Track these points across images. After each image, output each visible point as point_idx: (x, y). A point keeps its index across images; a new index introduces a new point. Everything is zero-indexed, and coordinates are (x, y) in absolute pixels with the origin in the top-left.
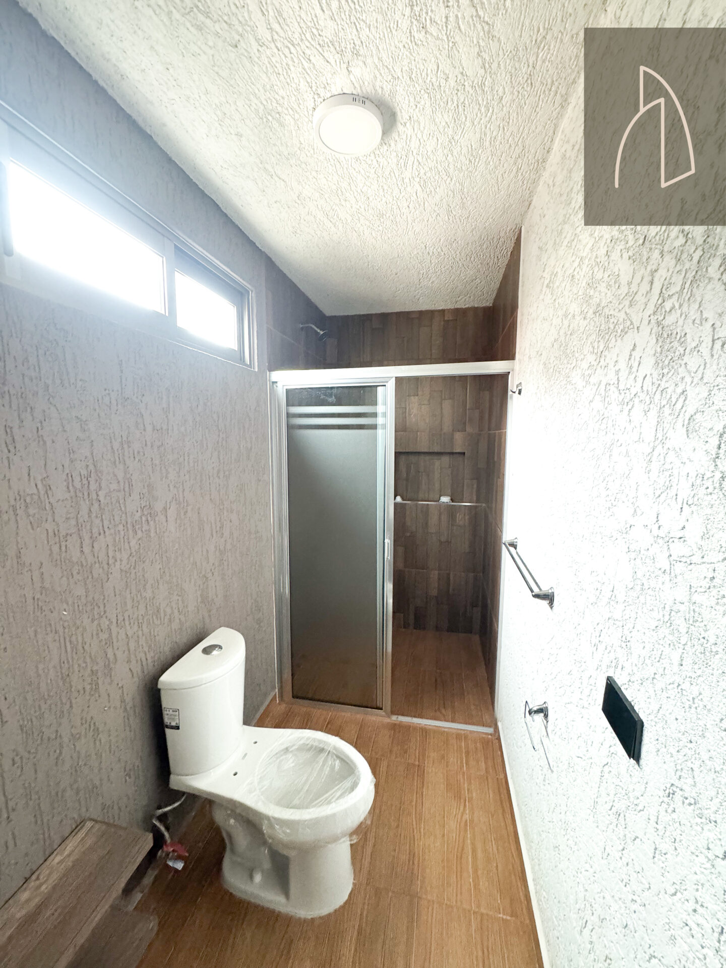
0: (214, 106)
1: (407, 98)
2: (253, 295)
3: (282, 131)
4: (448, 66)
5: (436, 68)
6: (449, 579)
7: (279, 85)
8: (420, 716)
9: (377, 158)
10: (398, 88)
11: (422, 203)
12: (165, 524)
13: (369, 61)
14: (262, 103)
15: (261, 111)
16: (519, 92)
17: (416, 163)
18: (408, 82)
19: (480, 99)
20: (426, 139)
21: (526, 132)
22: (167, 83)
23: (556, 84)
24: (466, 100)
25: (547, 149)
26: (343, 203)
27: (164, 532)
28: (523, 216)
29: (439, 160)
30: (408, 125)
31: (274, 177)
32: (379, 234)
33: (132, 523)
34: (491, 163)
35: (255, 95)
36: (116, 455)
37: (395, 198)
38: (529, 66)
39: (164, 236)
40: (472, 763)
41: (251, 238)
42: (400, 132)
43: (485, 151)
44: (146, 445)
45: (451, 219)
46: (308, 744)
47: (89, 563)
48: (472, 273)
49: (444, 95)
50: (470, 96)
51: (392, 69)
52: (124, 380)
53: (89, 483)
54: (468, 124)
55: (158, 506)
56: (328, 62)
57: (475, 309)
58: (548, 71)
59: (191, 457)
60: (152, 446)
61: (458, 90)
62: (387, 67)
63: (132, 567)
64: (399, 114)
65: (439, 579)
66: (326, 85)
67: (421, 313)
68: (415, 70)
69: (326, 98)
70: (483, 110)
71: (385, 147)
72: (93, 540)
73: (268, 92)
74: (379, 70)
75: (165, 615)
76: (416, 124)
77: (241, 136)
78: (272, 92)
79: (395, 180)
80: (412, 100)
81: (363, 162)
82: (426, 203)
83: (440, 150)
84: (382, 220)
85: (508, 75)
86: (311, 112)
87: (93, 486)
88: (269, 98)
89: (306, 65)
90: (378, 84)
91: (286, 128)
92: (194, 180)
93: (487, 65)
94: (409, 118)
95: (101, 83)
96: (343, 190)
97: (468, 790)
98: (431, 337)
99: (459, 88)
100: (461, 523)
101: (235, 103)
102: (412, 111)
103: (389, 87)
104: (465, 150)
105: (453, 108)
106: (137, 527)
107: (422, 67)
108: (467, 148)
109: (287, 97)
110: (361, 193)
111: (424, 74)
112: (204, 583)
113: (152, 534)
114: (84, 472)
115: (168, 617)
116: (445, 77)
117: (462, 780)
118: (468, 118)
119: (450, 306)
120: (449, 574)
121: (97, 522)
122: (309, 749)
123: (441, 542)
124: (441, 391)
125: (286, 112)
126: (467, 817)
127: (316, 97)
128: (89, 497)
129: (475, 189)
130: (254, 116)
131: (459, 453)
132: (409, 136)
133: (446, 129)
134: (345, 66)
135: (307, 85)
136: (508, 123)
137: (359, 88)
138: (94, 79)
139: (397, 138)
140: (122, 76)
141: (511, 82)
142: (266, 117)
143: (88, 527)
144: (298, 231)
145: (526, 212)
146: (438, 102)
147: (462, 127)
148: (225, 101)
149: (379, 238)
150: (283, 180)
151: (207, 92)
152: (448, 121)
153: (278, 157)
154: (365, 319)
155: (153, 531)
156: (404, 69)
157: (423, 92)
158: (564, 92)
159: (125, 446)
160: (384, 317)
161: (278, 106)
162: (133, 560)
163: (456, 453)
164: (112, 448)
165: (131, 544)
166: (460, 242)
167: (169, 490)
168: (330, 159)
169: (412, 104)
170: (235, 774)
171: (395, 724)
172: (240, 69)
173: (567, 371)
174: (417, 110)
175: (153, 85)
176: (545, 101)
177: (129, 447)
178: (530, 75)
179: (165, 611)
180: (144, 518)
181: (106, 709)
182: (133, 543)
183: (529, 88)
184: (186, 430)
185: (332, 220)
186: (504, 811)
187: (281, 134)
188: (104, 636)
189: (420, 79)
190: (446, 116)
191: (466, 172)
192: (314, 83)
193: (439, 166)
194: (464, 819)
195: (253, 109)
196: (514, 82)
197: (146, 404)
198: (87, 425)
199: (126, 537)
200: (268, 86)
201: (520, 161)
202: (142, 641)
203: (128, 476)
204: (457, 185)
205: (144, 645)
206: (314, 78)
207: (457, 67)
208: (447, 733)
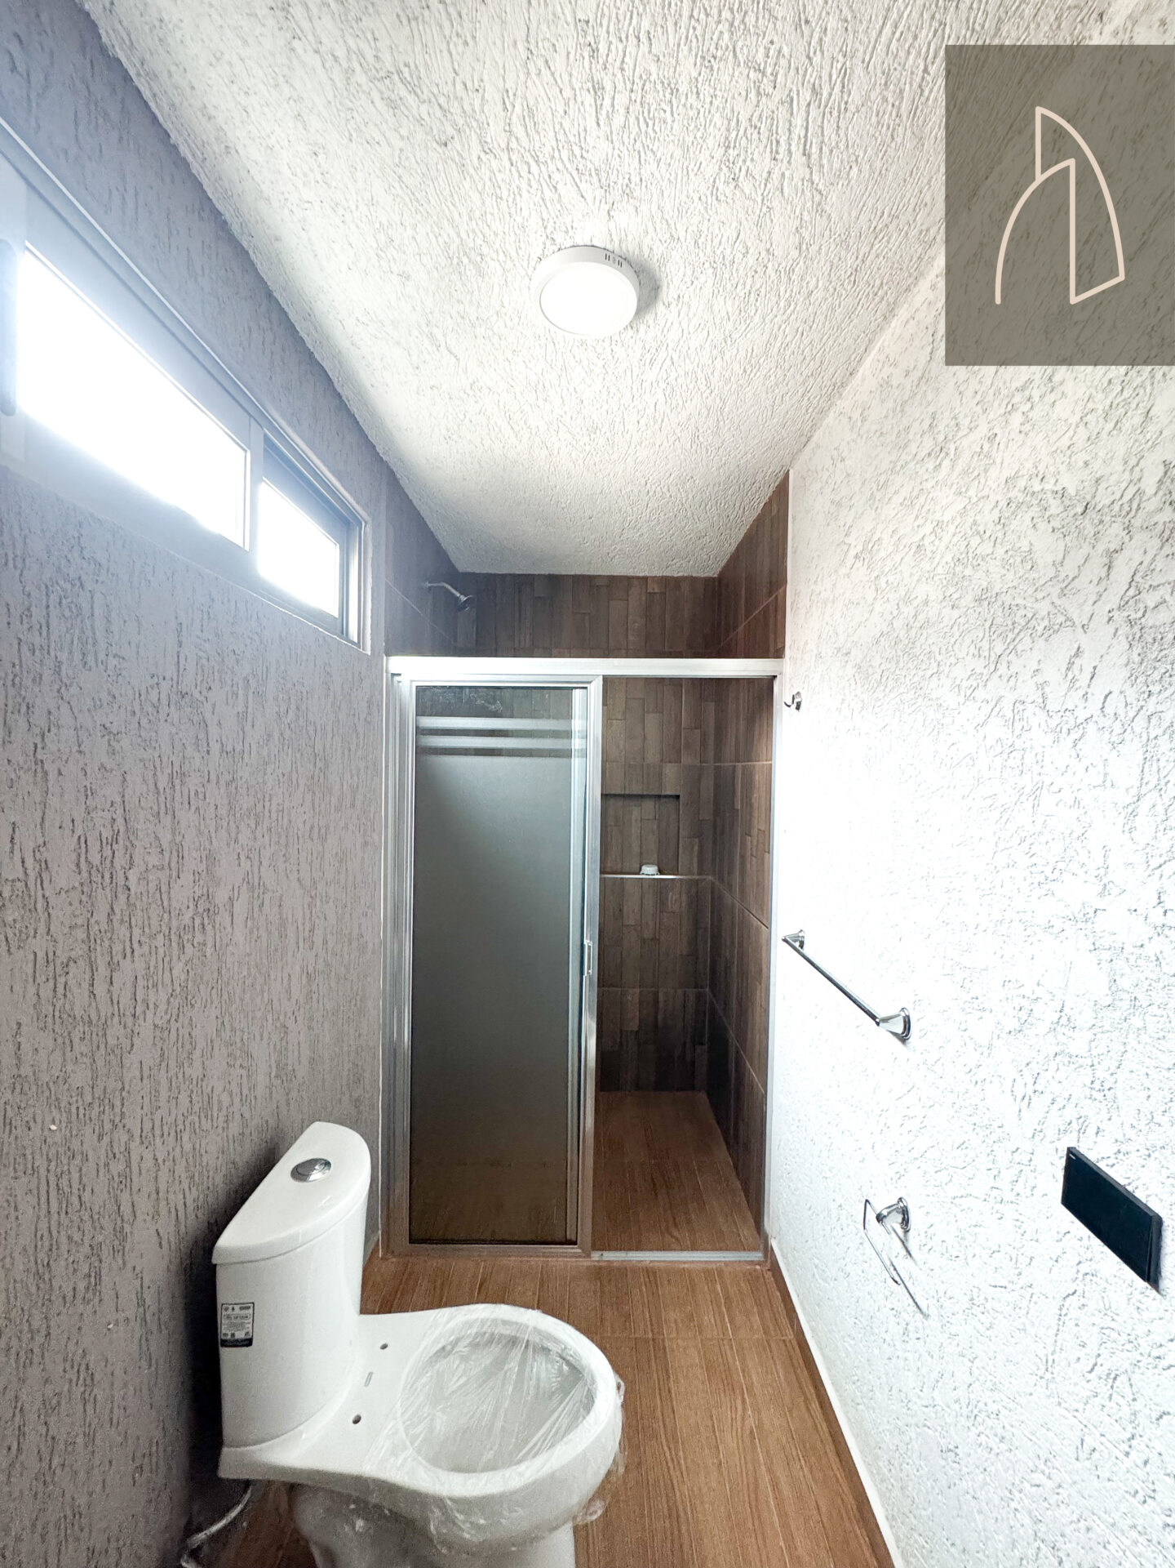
0: (377, 225)
1: (682, 269)
2: (368, 529)
3: (477, 283)
4: (752, 236)
5: (735, 236)
6: (656, 1001)
7: (496, 214)
8: (639, 1248)
9: (613, 346)
10: (673, 253)
11: (660, 420)
12: (230, 930)
13: (644, 208)
14: (458, 235)
15: (454, 247)
16: (835, 289)
17: (668, 362)
18: (691, 248)
19: (782, 289)
20: (692, 331)
21: (830, 343)
22: (305, 175)
23: (885, 288)
24: (764, 286)
25: (850, 370)
26: (541, 403)
27: (227, 945)
28: (794, 457)
29: (702, 361)
30: (673, 306)
31: (443, 349)
32: (581, 456)
33: (178, 929)
34: (773, 377)
35: (451, 221)
36: (162, 799)
37: (622, 408)
38: (857, 258)
39: (251, 416)
40: (740, 1319)
41: (370, 438)
42: (659, 315)
43: (769, 360)
44: (208, 781)
45: (694, 448)
46: (485, 1333)
47: (103, 1014)
48: (701, 527)
49: (735, 275)
50: (769, 283)
51: (673, 226)
52: (182, 662)
53: (114, 853)
54: (756, 319)
55: (221, 896)
56: (582, 197)
57: (692, 580)
58: (879, 269)
59: (274, 802)
60: (218, 782)
61: (756, 272)
62: (667, 221)
63: (173, 1019)
64: (665, 288)
65: (640, 1003)
66: (570, 229)
67: (612, 579)
68: (706, 232)
69: (563, 247)
70: (782, 305)
71: (630, 332)
72: (113, 966)
73: (474, 223)
74: (654, 223)
75: (220, 1110)
76: (685, 308)
77: (408, 278)
78: (480, 223)
79: (630, 382)
80: (689, 272)
81: (591, 348)
82: (666, 419)
83: (708, 349)
84: (593, 436)
85: (828, 264)
86: (532, 263)
87: (121, 861)
88: (473, 231)
89: (548, 194)
90: (647, 241)
91: (487, 278)
92: (302, 334)
93: (804, 247)
94: (676, 297)
95: (184, 151)
96: (547, 384)
97: (743, 1371)
98: (627, 616)
99: (759, 270)
100: (676, 908)
101: (415, 227)
102: (684, 288)
103: (661, 249)
104: (742, 354)
105: (742, 295)
106: (186, 937)
107: (717, 231)
108: (745, 353)
109: (502, 234)
110: (573, 393)
111: (716, 241)
112: (282, 1039)
113: (209, 951)
114: (107, 834)
115: (224, 1112)
116: (744, 251)
117: (729, 1353)
118: (759, 311)
119: (657, 572)
120: (656, 994)
121: (123, 932)
122: (490, 1342)
123: (643, 941)
124: (643, 699)
125: (495, 256)
126: (751, 1422)
127: (548, 242)
128: (111, 883)
129: (740, 411)
130: (440, 252)
131: (670, 796)
132: (669, 324)
133: (724, 322)
134: (607, 207)
135: (541, 223)
136: (811, 327)
137: (617, 243)
138: (172, 142)
139: (651, 322)
140: (227, 147)
141: (829, 275)
142: (458, 258)
143: (107, 943)
144: (455, 437)
145: (800, 451)
146: (724, 283)
147: (748, 322)
148: (399, 222)
149: (580, 462)
150: (456, 356)
151: (372, 202)
152: (730, 310)
153: (459, 320)
154: (522, 583)
155: (210, 944)
156: (690, 228)
157: (707, 265)
158: (891, 300)
159: (177, 782)
160: (555, 582)
161: (484, 244)
162: (175, 1003)
163: (666, 796)
164: (157, 788)
165: (173, 972)
166: (697, 482)
167: (239, 865)
168: (542, 336)
169: (687, 279)
170: (357, 1421)
171: (600, 1268)
172: (440, 180)
173: (916, 679)
174: (692, 288)
175: (280, 173)
176: (865, 307)
177: (182, 783)
178: (856, 270)
179: (219, 1102)
180: (198, 921)
181: (111, 1326)
182: (178, 968)
183: (849, 287)
184: (269, 755)
185: (515, 426)
186: (806, 1398)
187: (475, 287)
188: (117, 1167)
189: (708, 247)
190: (729, 302)
191: (734, 386)
192: (551, 221)
193: (699, 372)
194: (747, 1427)
195: (441, 241)
196: (833, 275)
197: (214, 705)
198: (118, 741)
199: (167, 959)
200: (477, 212)
201: (812, 380)
202: (180, 1169)
203: (178, 839)
204: (718, 400)
205: (183, 1176)
206: (554, 216)
207: (764, 241)
208: (690, 1271)
